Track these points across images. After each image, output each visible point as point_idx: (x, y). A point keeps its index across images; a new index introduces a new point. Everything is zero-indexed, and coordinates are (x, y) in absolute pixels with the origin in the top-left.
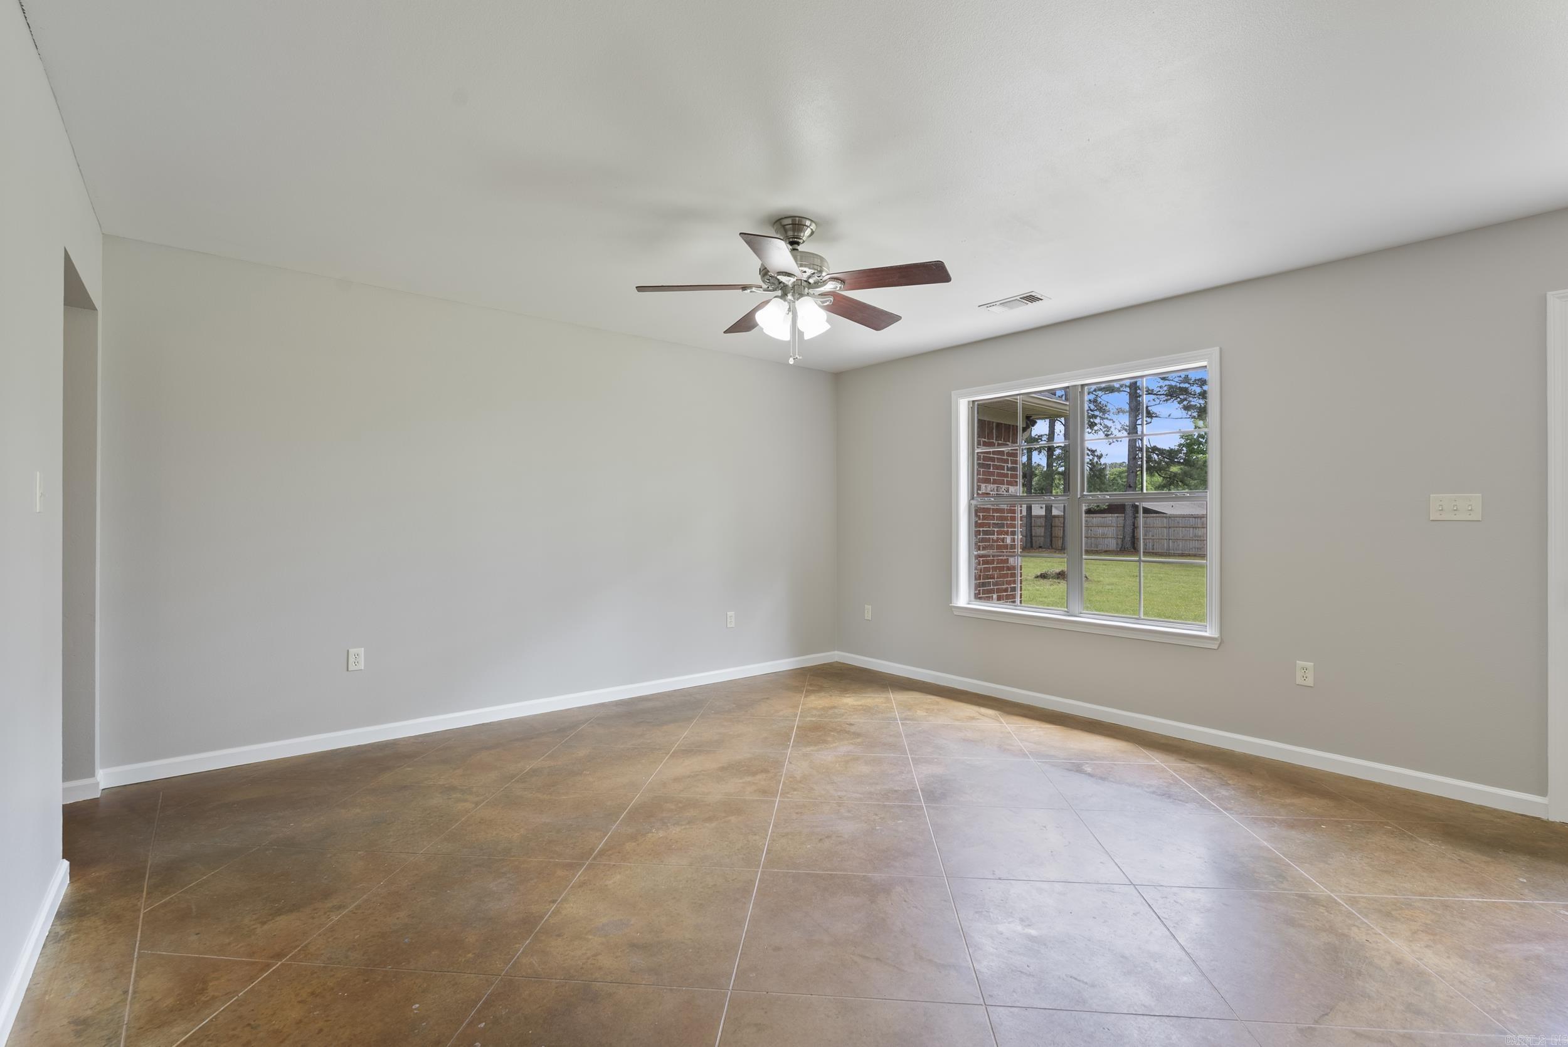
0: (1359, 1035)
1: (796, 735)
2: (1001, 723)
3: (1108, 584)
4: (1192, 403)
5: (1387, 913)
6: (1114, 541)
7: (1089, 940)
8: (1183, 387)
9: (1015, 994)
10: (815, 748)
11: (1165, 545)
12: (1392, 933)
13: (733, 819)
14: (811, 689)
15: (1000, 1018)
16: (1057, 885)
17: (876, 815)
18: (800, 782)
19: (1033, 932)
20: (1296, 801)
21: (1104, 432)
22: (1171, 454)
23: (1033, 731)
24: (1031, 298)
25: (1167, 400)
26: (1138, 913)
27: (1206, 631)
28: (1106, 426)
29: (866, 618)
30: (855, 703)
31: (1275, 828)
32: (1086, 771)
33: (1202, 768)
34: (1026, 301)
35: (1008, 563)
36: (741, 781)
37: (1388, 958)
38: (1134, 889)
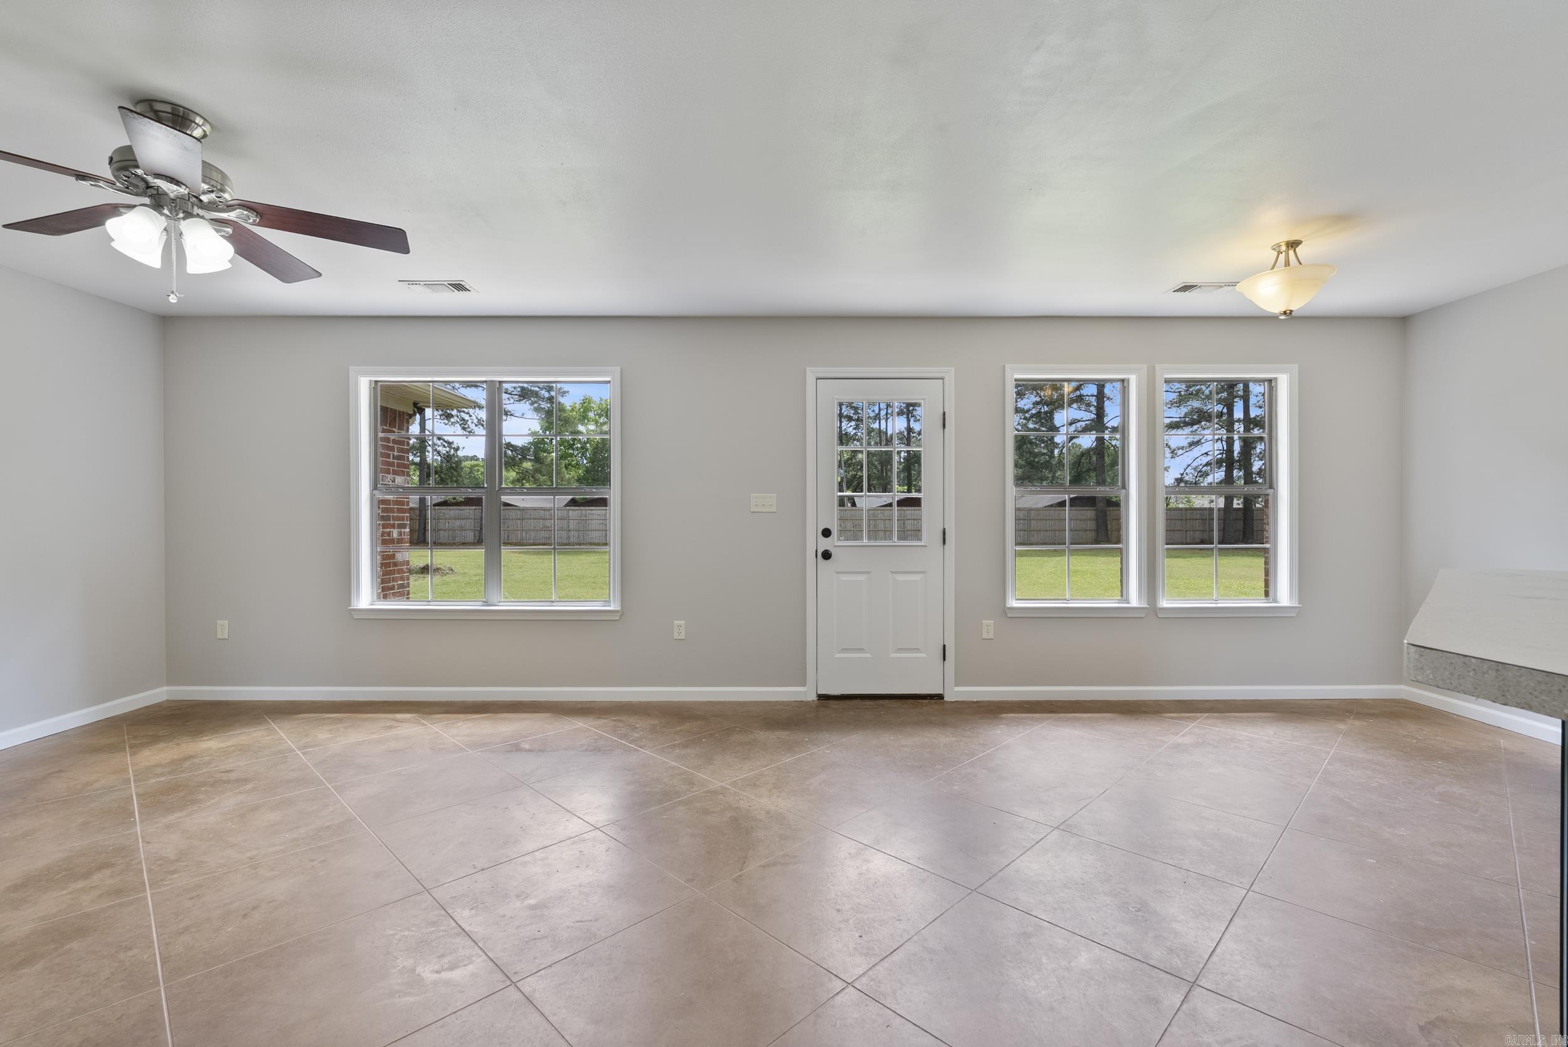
0: (764, 866)
1: (141, 806)
2: (425, 725)
3: (474, 575)
4: (542, 406)
5: (753, 784)
6: (472, 534)
7: (580, 886)
8: (533, 391)
9: (536, 960)
10: (184, 813)
11: (519, 535)
12: (760, 796)
13: (75, 945)
14: (138, 742)
15: (532, 986)
16: (537, 854)
17: (313, 860)
18: (177, 860)
19: (532, 901)
20: (683, 728)
21: (460, 425)
22: (523, 451)
23: (462, 725)
24: (459, 287)
25: (520, 401)
26: (609, 848)
27: (610, 606)
28: (463, 419)
29: (218, 637)
30: (223, 745)
31: (677, 751)
32: (525, 749)
33: (615, 720)
34: (453, 288)
35: (394, 558)
36: (65, 892)
37: (763, 812)
38: (599, 832)
